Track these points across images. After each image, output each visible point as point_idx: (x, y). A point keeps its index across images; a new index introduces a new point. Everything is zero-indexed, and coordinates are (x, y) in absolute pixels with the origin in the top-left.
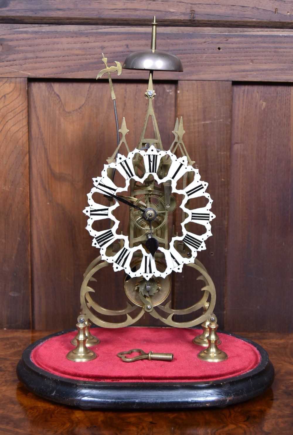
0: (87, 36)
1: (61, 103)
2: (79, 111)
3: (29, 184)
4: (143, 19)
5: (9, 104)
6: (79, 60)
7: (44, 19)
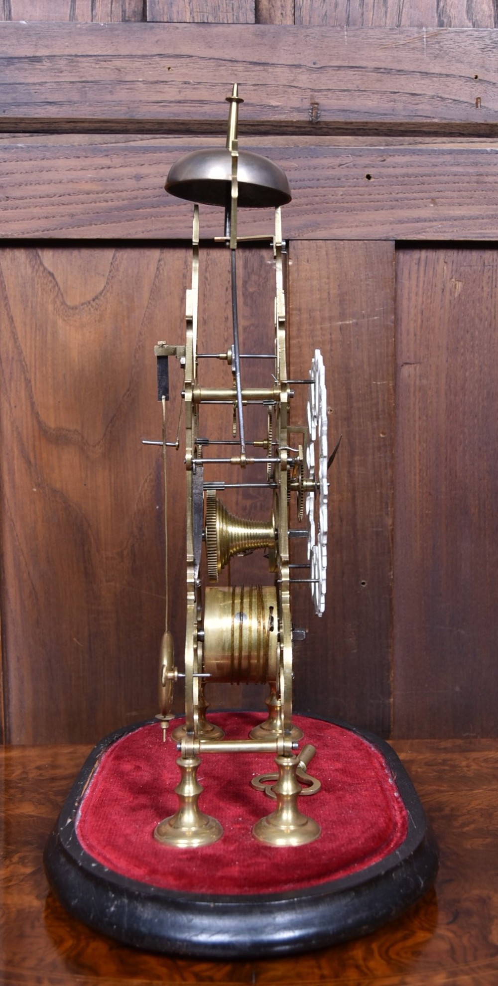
0: (107, 156)
1: (56, 287)
2: (94, 304)
4: (217, 121)
6: (91, 203)
7: (21, 123)
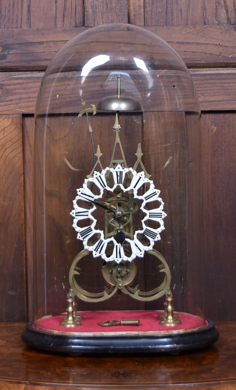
0: (70, 80)
1: (50, 132)
2: (65, 139)
3: (23, 200)
5: (8, 135)
6: (64, 99)
7: (35, 67)
